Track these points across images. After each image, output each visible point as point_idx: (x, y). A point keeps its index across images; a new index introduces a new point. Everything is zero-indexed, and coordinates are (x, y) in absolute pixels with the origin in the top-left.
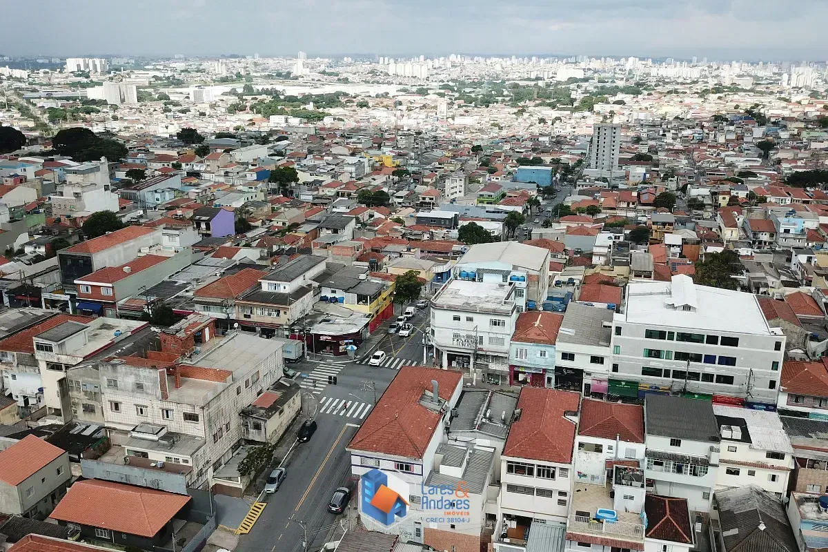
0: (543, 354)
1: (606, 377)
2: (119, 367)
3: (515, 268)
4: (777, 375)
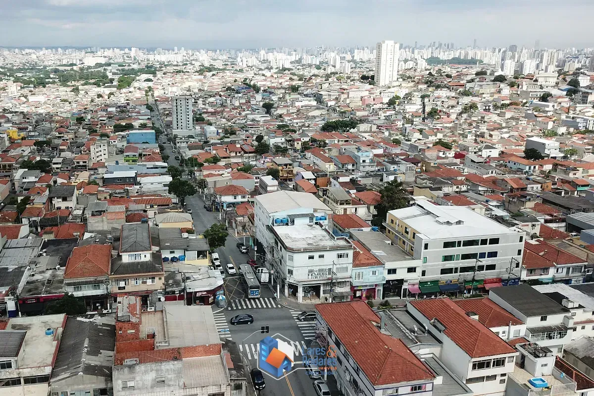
0: (374, 273)
1: (417, 281)
2: (137, 368)
3: (316, 211)
4: (520, 258)
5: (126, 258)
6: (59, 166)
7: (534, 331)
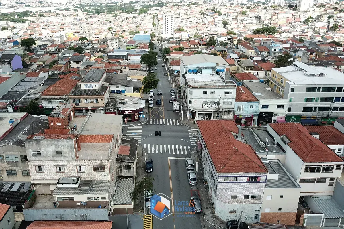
0: (252, 107)
1: (284, 115)
3: (218, 65)
5: (83, 87)
6: (89, 51)
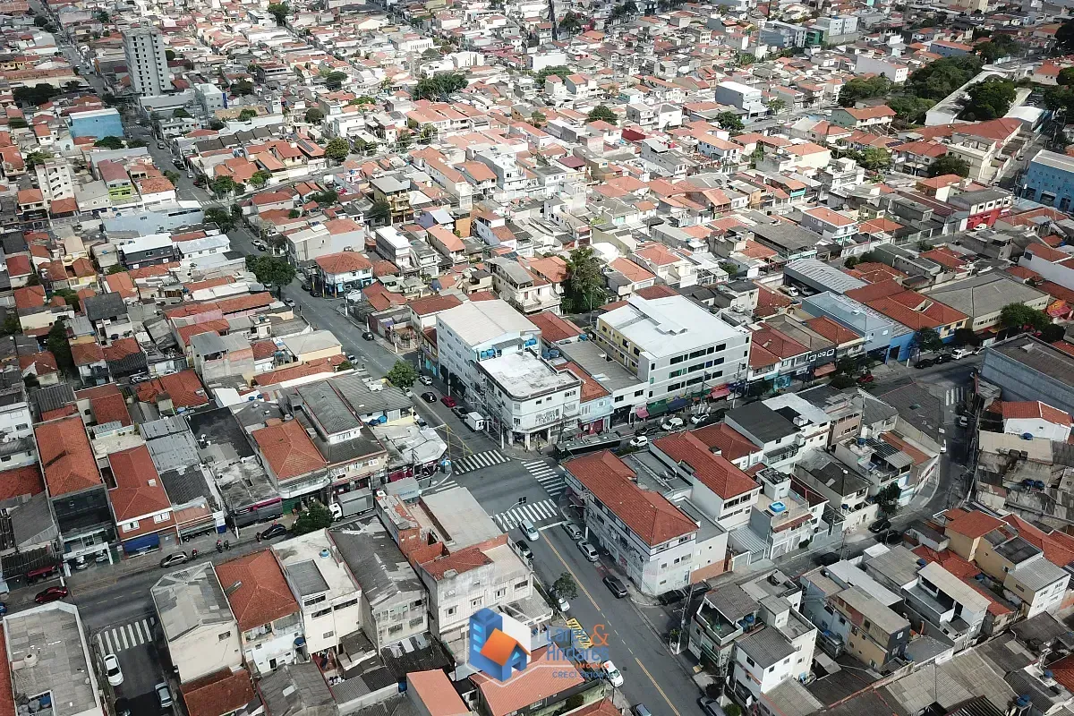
2: (458, 578)
3: (522, 334)
4: (746, 360)
5: (334, 440)
7: (770, 455)
